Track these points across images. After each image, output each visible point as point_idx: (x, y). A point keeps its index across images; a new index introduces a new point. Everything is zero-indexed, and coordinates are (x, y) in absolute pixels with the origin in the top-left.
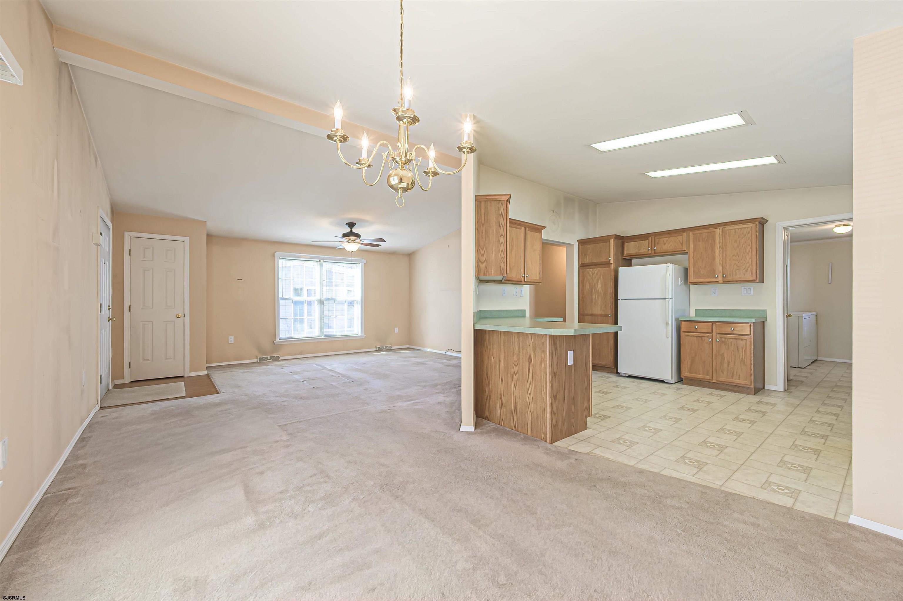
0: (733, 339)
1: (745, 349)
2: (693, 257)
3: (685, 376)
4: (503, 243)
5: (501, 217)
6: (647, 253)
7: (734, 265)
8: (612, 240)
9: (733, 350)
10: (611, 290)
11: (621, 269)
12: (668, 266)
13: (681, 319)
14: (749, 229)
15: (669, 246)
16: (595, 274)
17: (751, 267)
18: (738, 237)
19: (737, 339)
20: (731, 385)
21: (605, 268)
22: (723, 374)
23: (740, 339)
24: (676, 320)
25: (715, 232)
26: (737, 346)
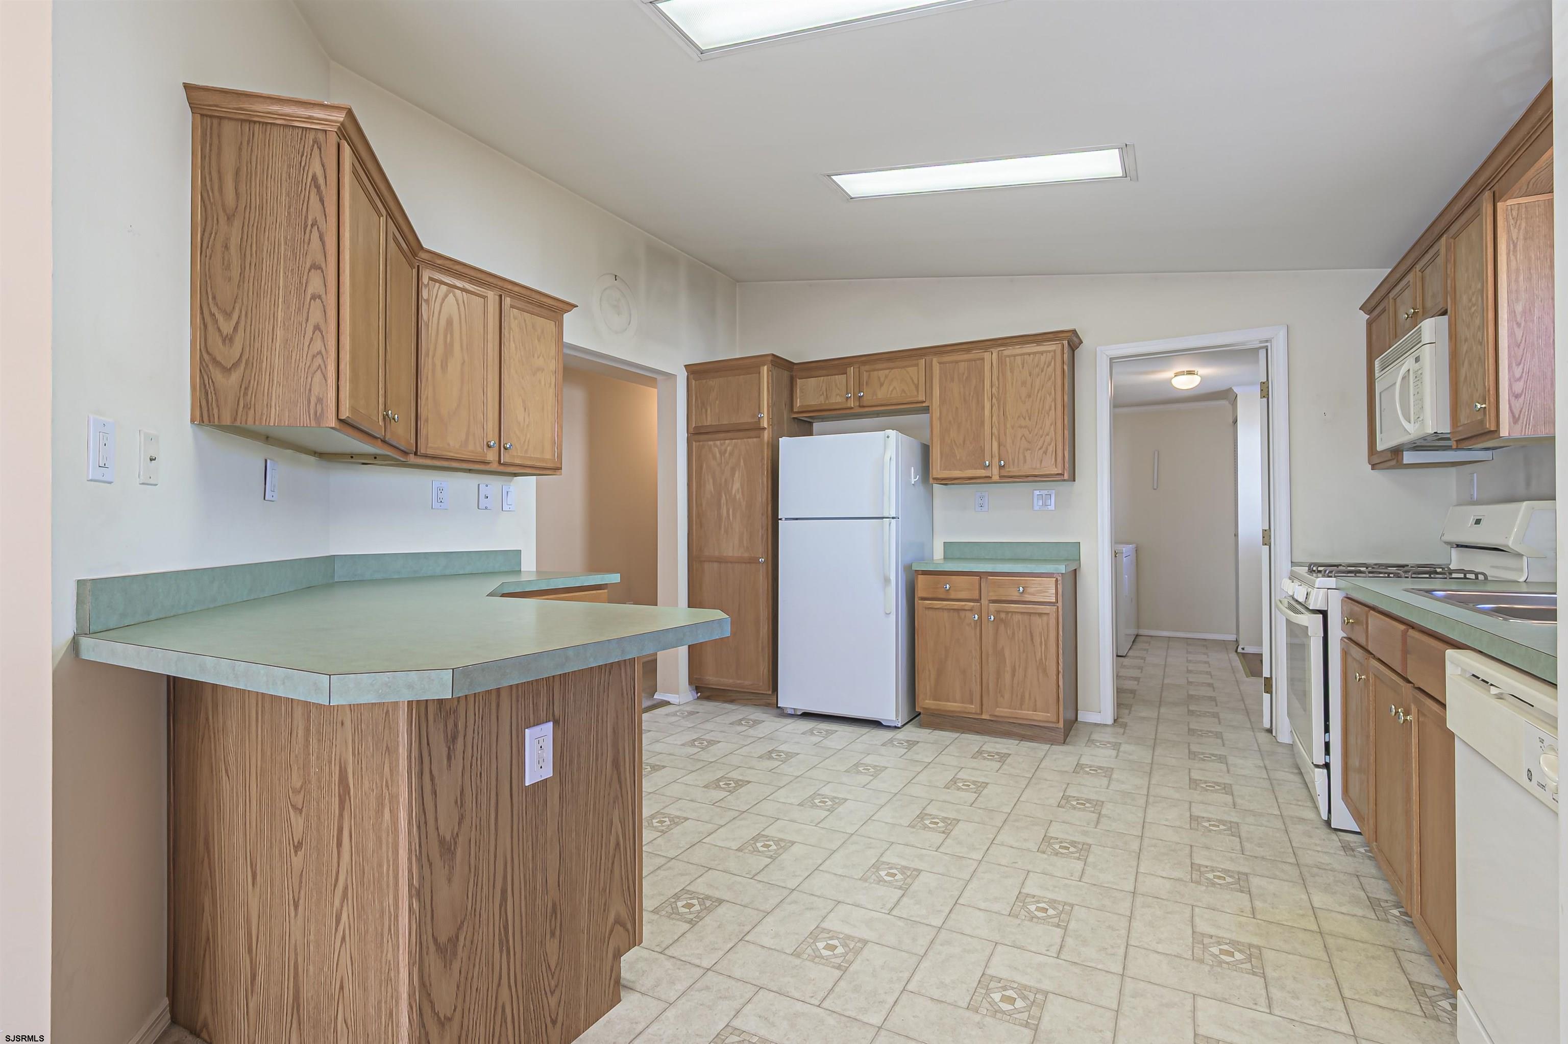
0: (1022, 613)
1: (1046, 637)
2: (940, 418)
3: (924, 708)
4: (320, 297)
5: (314, 198)
6: (844, 406)
7: (1021, 439)
8: (765, 367)
9: (1022, 641)
10: (762, 496)
11: (783, 441)
12: (888, 437)
13: (915, 567)
14: (1050, 355)
15: (891, 389)
16: (727, 455)
17: (1053, 444)
18: (1028, 375)
19: (1030, 614)
20: (1020, 724)
21: (749, 440)
22: (1003, 698)
23: (1036, 613)
24: (904, 570)
25: (983, 359)
26: (1031, 632)
